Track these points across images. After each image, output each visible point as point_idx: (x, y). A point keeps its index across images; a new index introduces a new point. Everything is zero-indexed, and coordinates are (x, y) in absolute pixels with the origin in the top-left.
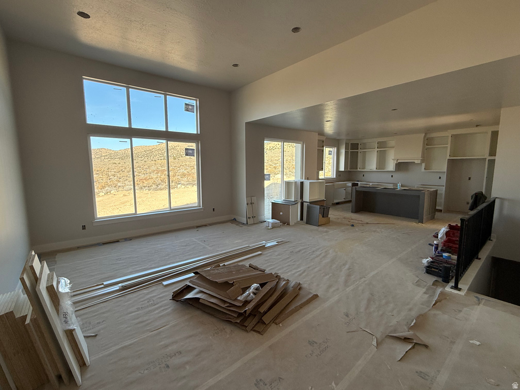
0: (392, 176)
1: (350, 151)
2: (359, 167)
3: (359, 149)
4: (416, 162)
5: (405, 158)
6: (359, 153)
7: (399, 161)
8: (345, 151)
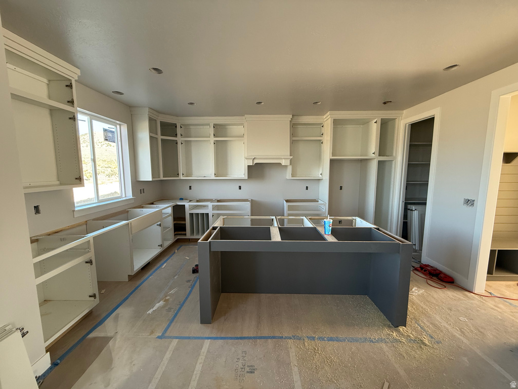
0: (240, 188)
1: (160, 137)
2: (181, 171)
3: (179, 135)
4: (284, 163)
5: (265, 155)
6: (179, 143)
7: (256, 161)
8: (151, 138)
